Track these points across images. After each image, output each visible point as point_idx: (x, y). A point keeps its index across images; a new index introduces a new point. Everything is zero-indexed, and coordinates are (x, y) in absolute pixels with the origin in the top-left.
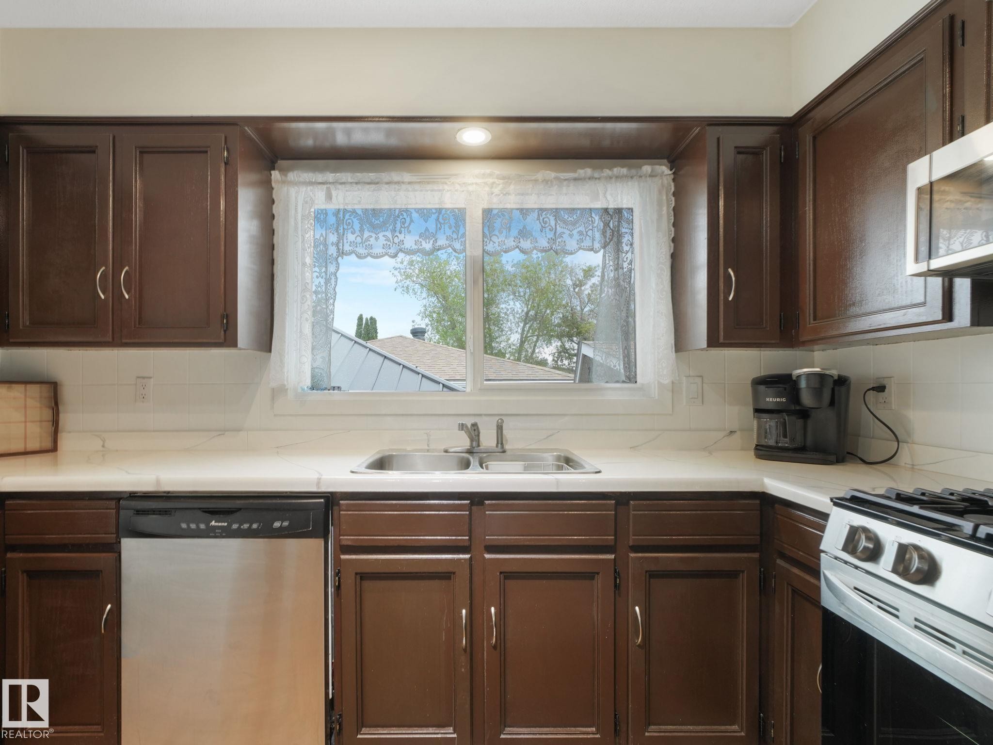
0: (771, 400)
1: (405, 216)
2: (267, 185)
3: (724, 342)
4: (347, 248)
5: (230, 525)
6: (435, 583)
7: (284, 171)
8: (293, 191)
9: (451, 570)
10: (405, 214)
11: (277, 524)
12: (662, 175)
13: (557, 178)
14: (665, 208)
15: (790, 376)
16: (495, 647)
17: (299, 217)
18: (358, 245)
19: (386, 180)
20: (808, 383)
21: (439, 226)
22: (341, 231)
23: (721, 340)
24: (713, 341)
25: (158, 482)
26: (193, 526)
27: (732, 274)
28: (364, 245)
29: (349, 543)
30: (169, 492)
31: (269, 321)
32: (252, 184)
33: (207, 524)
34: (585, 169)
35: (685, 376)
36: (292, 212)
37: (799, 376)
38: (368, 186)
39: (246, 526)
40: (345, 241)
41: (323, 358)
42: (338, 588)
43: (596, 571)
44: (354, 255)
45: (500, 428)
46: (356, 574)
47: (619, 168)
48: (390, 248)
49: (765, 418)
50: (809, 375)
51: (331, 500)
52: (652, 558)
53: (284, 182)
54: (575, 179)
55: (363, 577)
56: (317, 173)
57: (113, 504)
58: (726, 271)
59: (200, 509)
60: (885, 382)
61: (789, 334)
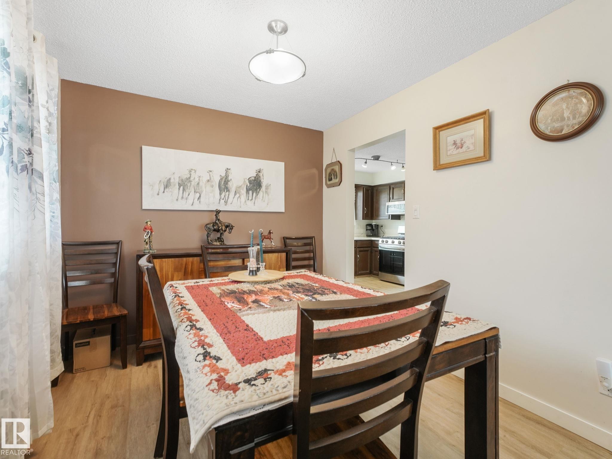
0: (369, 228)
15: (371, 224)
20: (374, 226)
23: (364, 219)
27: (366, 209)
49: (368, 231)
50: (374, 224)
60: (382, 225)
61: (372, 218)
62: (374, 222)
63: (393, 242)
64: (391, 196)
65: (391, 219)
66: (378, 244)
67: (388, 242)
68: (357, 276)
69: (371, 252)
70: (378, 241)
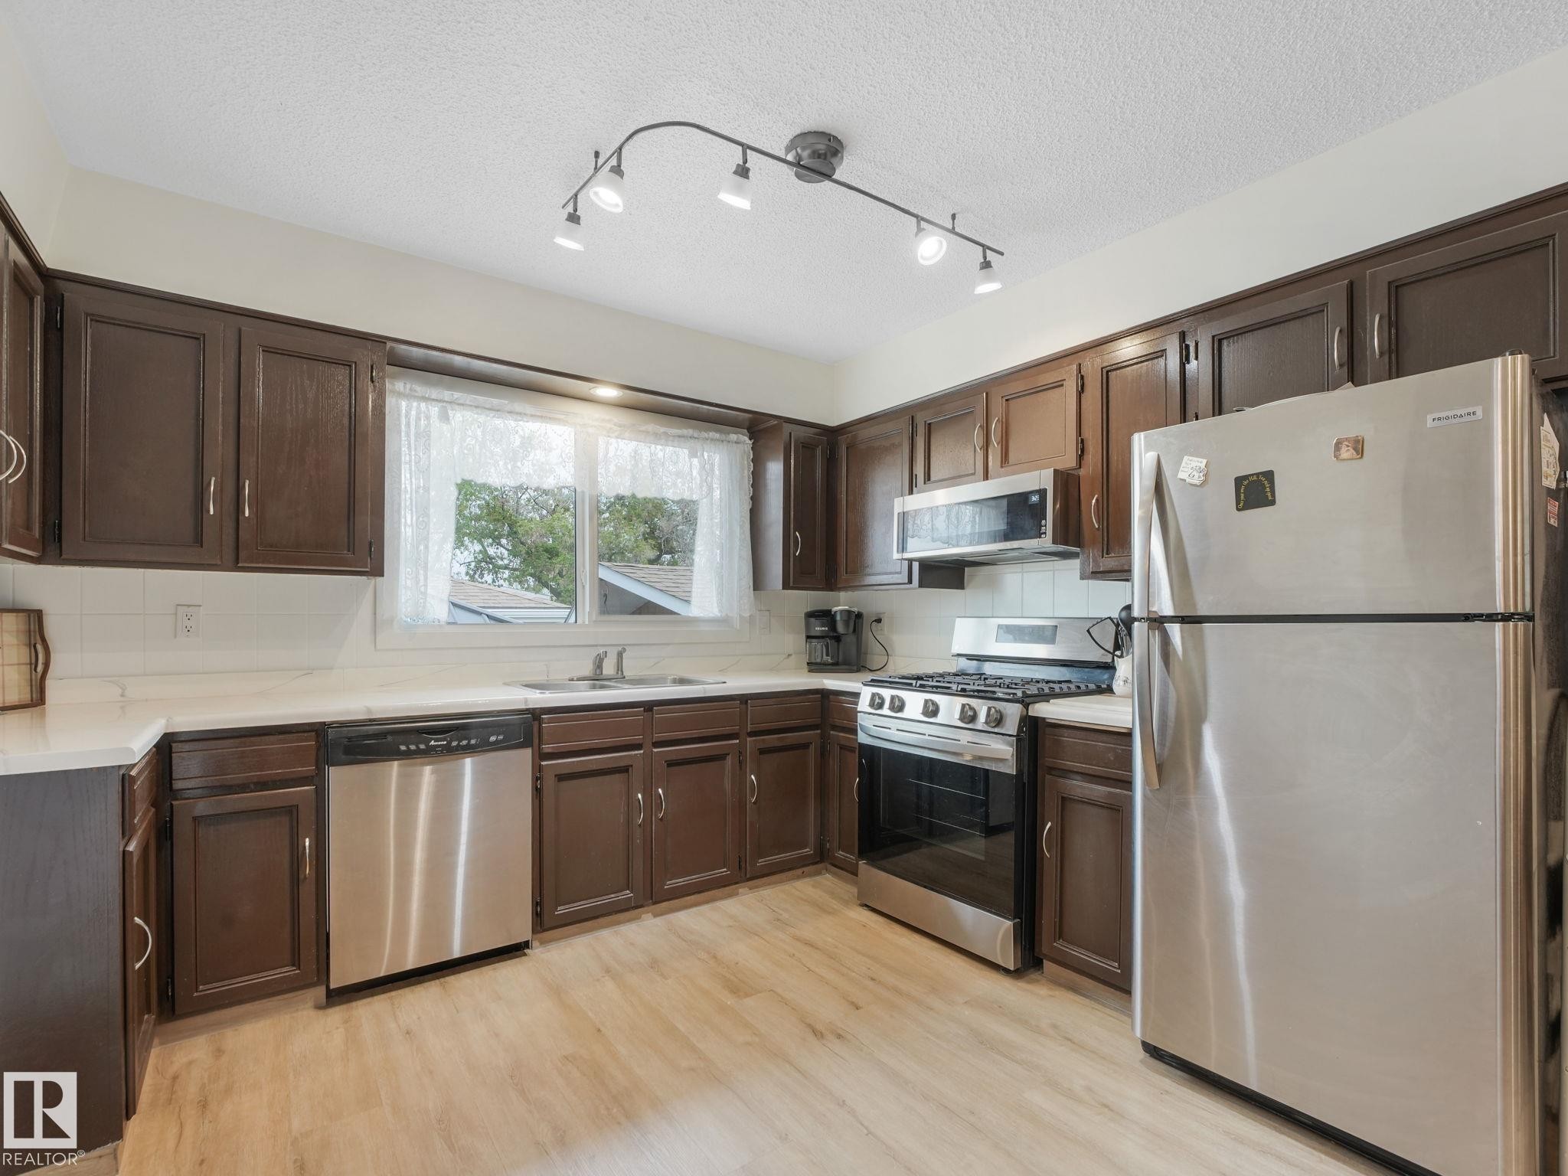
0: (819, 629)
3: (793, 585)
5: (449, 743)
6: (616, 776)
7: (397, 379)
8: (404, 404)
9: (630, 764)
11: (493, 739)
12: (744, 442)
13: (665, 433)
14: (746, 472)
15: (830, 611)
16: (662, 819)
17: (411, 433)
20: (841, 618)
23: (791, 584)
24: (786, 585)
26: (413, 747)
27: (798, 535)
29: (550, 751)
30: (375, 720)
33: (427, 745)
34: (688, 429)
35: (759, 611)
37: (835, 612)
38: (488, 412)
39: (465, 742)
42: (539, 791)
43: (727, 753)
45: (621, 656)
46: (554, 776)
49: (814, 642)
50: (842, 611)
52: (762, 739)
53: (394, 392)
54: (679, 436)
55: (559, 778)
56: (431, 387)
58: (794, 533)
60: (881, 616)
61: (830, 581)
62: (841, 602)
63: (931, 710)
64: (919, 470)
65: (921, 585)
66: (853, 715)
67: (906, 709)
68: (750, 883)
69: (823, 754)
70: (857, 695)
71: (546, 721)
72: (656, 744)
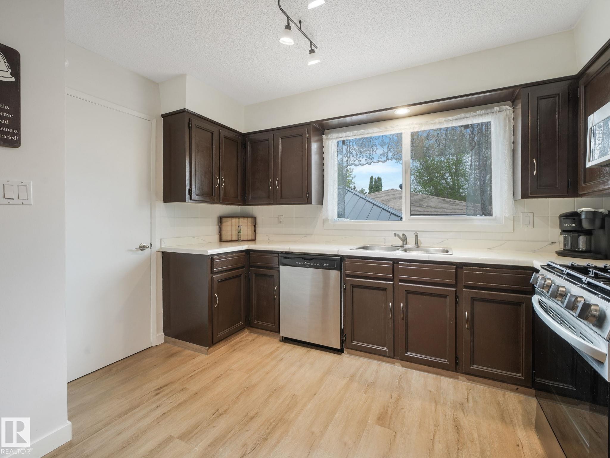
1: (374, 147)
2: (321, 141)
3: (531, 196)
4: (351, 163)
5: (310, 264)
6: (380, 292)
7: (327, 134)
8: (330, 142)
9: (385, 287)
10: (374, 146)
11: (325, 265)
12: (506, 110)
13: (446, 121)
14: (508, 127)
15: (577, 212)
16: (403, 319)
17: (333, 152)
18: (355, 161)
19: (366, 133)
21: (389, 150)
22: (348, 156)
24: (524, 195)
25: (290, 249)
26: (300, 263)
27: (535, 161)
28: (358, 161)
29: (349, 274)
30: (292, 252)
31: (322, 193)
32: (316, 141)
33: (304, 263)
34: (461, 114)
35: (522, 213)
36: (330, 151)
37: (581, 212)
39: (315, 264)
40: (350, 160)
41: (342, 207)
42: (345, 289)
43: (447, 294)
44: (353, 165)
45: (416, 237)
46: (351, 285)
47: (480, 111)
48: (368, 161)
49: (565, 234)
51: (342, 258)
52: (474, 292)
53: (327, 139)
54: (456, 119)
55: (353, 286)
56: (339, 134)
57: (277, 255)
58: (532, 160)
59: (302, 258)
71: (346, 261)
72: (402, 281)
